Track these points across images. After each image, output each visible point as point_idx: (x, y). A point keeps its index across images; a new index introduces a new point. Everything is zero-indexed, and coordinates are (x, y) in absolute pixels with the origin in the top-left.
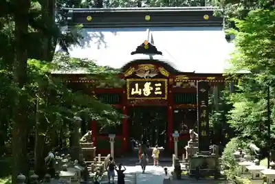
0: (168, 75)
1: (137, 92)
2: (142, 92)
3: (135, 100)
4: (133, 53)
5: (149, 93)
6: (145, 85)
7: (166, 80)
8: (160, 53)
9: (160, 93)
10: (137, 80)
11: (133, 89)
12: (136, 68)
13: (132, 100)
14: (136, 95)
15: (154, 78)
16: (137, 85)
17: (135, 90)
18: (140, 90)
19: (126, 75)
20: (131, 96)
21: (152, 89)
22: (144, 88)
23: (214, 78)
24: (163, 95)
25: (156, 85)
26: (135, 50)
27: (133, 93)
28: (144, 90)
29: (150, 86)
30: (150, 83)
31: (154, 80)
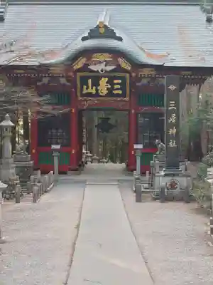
0: (129, 68)
1: (90, 90)
2: (97, 90)
3: (87, 100)
4: (84, 39)
5: (105, 92)
6: (101, 82)
7: (128, 75)
8: (120, 39)
9: (120, 92)
10: (90, 74)
11: (85, 87)
12: (89, 59)
13: (85, 100)
14: (90, 95)
15: (111, 71)
16: (90, 81)
17: (87, 89)
18: (94, 88)
19: (76, 67)
20: (82, 95)
21: (110, 87)
22: (99, 85)
23: (190, 73)
24: (124, 95)
25: (116, 81)
26: (86, 35)
27: (85, 91)
28: (99, 88)
29: (107, 83)
30: (107, 79)
31: (112, 75)
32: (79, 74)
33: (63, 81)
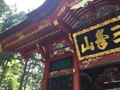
2: (95, 45)
3: (87, 60)
5: (105, 45)
6: (97, 36)
10: (84, 31)
11: (83, 46)
13: (85, 60)
14: (89, 52)
16: (86, 38)
17: (85, 47)
18: (92, 43)
19: (59, 15)
21: (108, 37)
22: (96, 39)
25: (113, 29)
27: (84, 50)
28: (96, 42)
29: (104, 34)
30: (103, 30)
31: (106, 23)
32: (74, 35)
33: (67, 49)
